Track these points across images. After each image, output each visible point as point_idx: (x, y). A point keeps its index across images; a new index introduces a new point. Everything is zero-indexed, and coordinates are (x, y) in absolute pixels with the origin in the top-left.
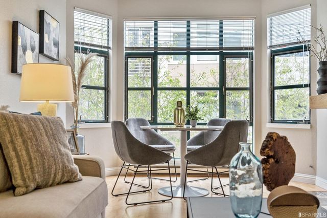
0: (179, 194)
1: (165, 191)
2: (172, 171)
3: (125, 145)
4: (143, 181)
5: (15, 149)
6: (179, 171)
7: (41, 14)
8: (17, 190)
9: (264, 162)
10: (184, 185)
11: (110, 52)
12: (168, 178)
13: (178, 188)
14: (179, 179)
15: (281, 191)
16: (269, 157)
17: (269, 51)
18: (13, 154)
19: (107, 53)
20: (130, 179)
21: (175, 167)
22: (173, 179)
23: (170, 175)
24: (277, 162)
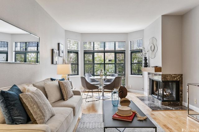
0: (102, 98)
1: (97, 97)
2: (99, 90)
3: (85, 84)
4: (90, 94)
5: (65, 90)
6: (101, 90)
7: (59, 44)
8: (65, 100)
9: (119, 93)
10: (103, 96)
11: (79, 52)
12: (98, 93)
13: (101, 96)
14: (102, 93)
15: (123, 99)
16: (121, 92)
17: (130, 52)
18: (64, 91)
19: (78, 52)
20: (87, 93)
21: (100, 89)
22: (100, 93)
23: (98, 91)
24: (122, 93)
